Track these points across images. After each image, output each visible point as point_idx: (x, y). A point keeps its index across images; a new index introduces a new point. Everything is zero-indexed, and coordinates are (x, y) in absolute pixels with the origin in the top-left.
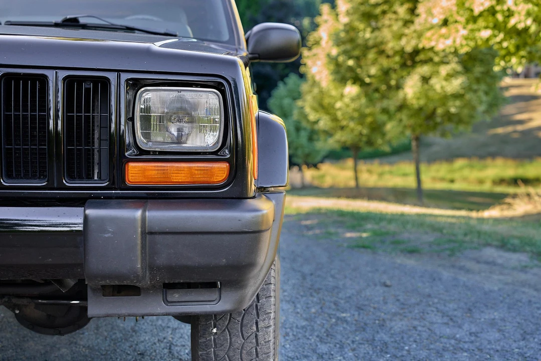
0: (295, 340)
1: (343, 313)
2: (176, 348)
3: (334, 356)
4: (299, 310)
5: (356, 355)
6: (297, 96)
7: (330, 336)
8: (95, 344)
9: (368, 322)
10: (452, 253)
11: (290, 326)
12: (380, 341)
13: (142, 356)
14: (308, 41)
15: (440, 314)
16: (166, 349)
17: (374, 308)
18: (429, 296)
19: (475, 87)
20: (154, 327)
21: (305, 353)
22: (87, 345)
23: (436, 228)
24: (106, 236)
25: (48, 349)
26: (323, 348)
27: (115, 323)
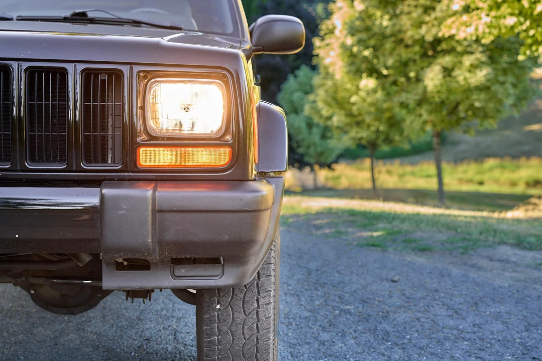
0: (298, 329)
1: (347, 305)
2: (181, 335)
3: (335, 343)
4: (303, 303)
5: (358, 342)
6: (308, 90)
7: (332, 326)
8: (102, 331)
9: (372, 313)
10: (465, 250)
11: (294, 316)
12: (382, 330)
13: (148, 341)
14: (321, 30)
15: (445, 308)
16: (171, 335)
17: (379, 301)
18: (436, 290)
19: (501, 79)
20: (159, 316)
21: (307, 341)
22: (95, 331)
23: (450, 226)
24: (121, 212)
25: (58, 334)
26: (325, 336)
27: (120, 313)
